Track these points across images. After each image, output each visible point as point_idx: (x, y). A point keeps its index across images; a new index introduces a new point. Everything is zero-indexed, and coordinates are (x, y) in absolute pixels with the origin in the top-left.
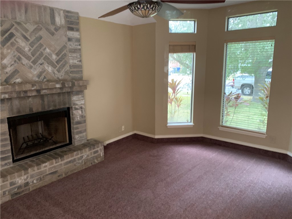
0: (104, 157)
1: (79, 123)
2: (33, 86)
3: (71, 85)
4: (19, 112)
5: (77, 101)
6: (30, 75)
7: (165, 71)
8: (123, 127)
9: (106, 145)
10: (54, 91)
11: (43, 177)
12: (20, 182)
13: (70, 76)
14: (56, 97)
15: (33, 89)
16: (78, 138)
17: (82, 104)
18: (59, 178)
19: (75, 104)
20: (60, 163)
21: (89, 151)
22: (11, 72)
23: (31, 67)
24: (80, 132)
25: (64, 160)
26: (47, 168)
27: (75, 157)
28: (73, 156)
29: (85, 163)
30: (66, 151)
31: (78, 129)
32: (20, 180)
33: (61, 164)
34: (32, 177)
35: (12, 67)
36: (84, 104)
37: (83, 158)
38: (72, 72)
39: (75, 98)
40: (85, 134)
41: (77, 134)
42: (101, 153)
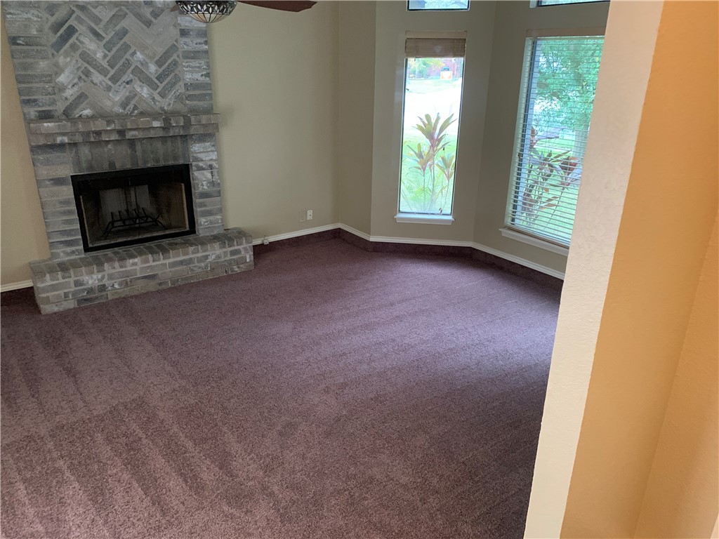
0: (253, 263)
1: (205, 195)
2: (109, 123)
3: (182, 124)
4: (91, 167)
5: (200, 152)
6: (109, 103)
8: (310, 212)
9: (268, 243)
10: (152, 134)
11: (131, 282)
12: (90, 282)
13: (185, 105)
14: (159, 145)
15: (109, 128)
16: (206, 224)
17: (211, 160)
18: (160, 288)
19: (197, 159)
20: (162, 262)
21: (220, 248)
22: (73, 98)
23: (109, 89)
24: (210, 213)
25: (169, 258)
26: (137, 268)
27: (192, 256)
28: (187, 254)
29: (213, 269)
30: (176, 244)
31: (205, 206)
32: (92, 279)
33: (164, 265)
34: (111, 277)
35: (76, 88)
36: (216, 160)
37: (208, 261)
38: (189, 97)
39: (196, 148)
40: (219, 217)
41: (203, 216)
42: (248, 256)
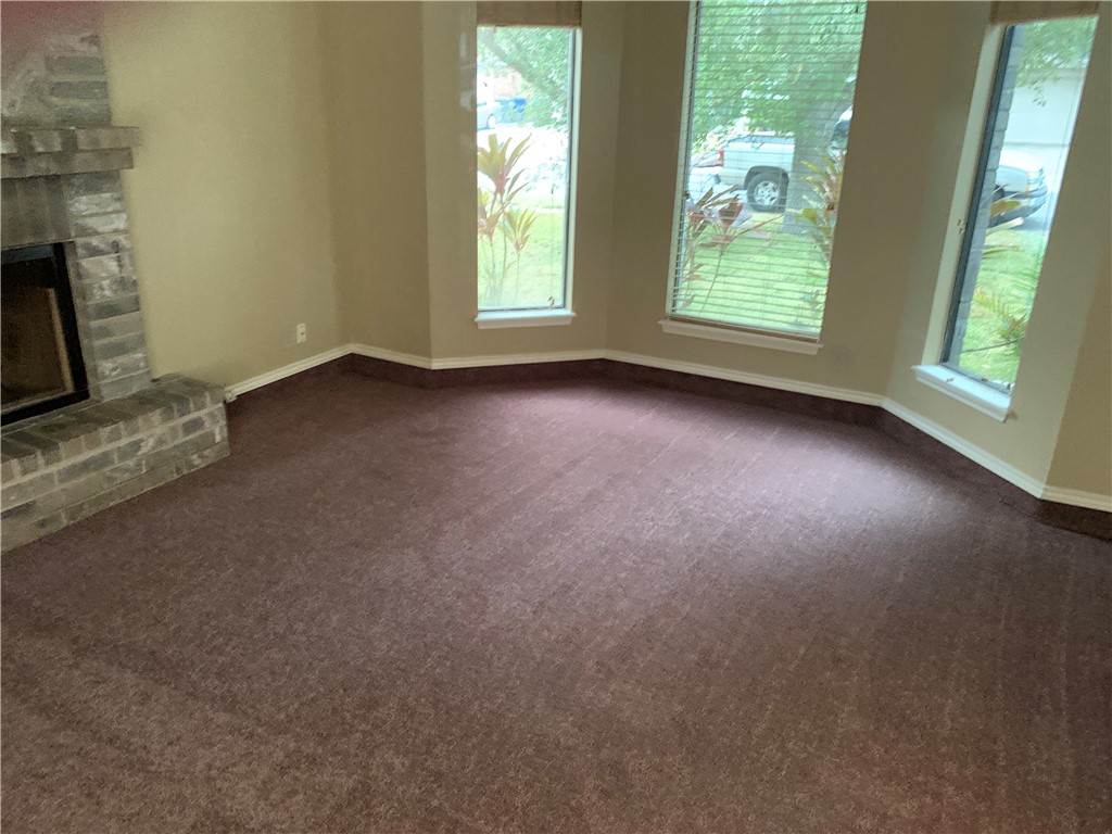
0: (226, 443)
1: (109, 310)
3: (58, 148)
5: (92, 215)
7: (465, 102)
8: (301, 328)
9: (234, 399)
13: (49, 106)
16: (115, 373)
17: (116, 231)
19: (85, 232)
21: (164, 421)
24: (120, 349)
25: (59, 460)
27: (106, 448)
28: (97, 444)
29: (152, 470)
30: (62, 426)
31: (109, 333)
33: (48, 477)
36: (125, 231)
37: (140, 453)
38: (56, 89)
39: (82, 205)
40: (140, 355)
41: (106, 358)
42: (217, 431)
